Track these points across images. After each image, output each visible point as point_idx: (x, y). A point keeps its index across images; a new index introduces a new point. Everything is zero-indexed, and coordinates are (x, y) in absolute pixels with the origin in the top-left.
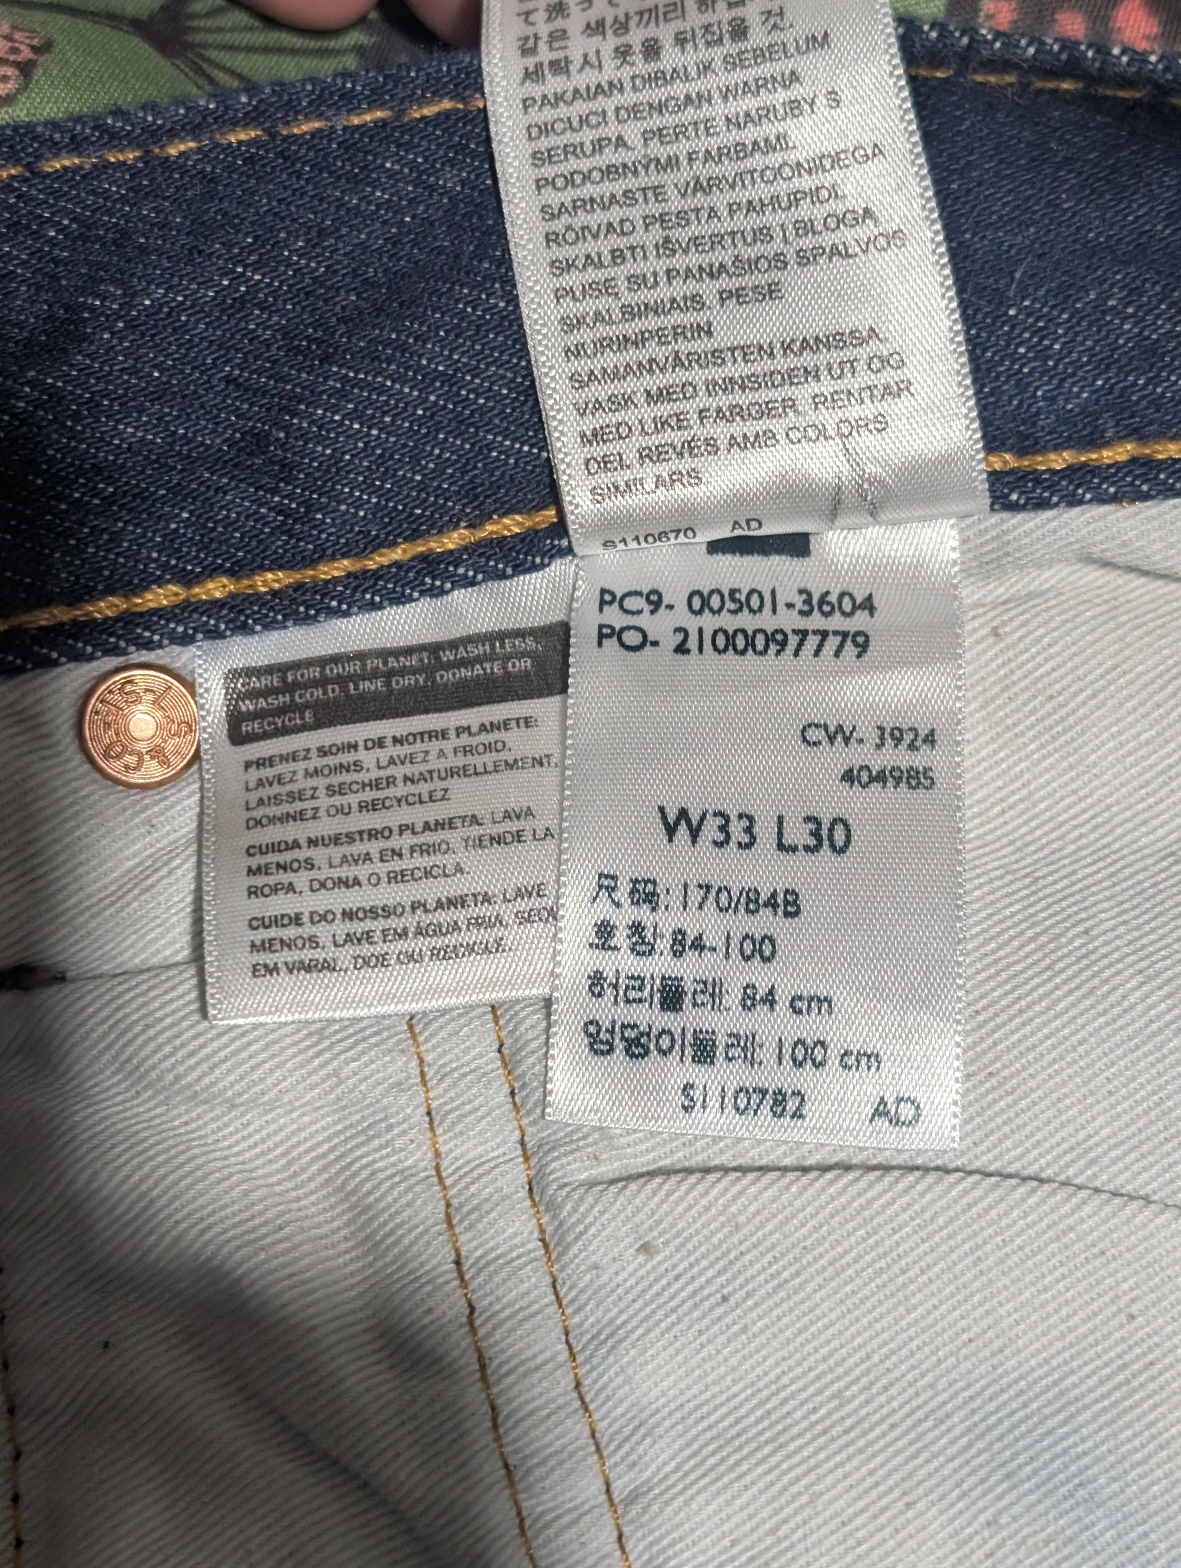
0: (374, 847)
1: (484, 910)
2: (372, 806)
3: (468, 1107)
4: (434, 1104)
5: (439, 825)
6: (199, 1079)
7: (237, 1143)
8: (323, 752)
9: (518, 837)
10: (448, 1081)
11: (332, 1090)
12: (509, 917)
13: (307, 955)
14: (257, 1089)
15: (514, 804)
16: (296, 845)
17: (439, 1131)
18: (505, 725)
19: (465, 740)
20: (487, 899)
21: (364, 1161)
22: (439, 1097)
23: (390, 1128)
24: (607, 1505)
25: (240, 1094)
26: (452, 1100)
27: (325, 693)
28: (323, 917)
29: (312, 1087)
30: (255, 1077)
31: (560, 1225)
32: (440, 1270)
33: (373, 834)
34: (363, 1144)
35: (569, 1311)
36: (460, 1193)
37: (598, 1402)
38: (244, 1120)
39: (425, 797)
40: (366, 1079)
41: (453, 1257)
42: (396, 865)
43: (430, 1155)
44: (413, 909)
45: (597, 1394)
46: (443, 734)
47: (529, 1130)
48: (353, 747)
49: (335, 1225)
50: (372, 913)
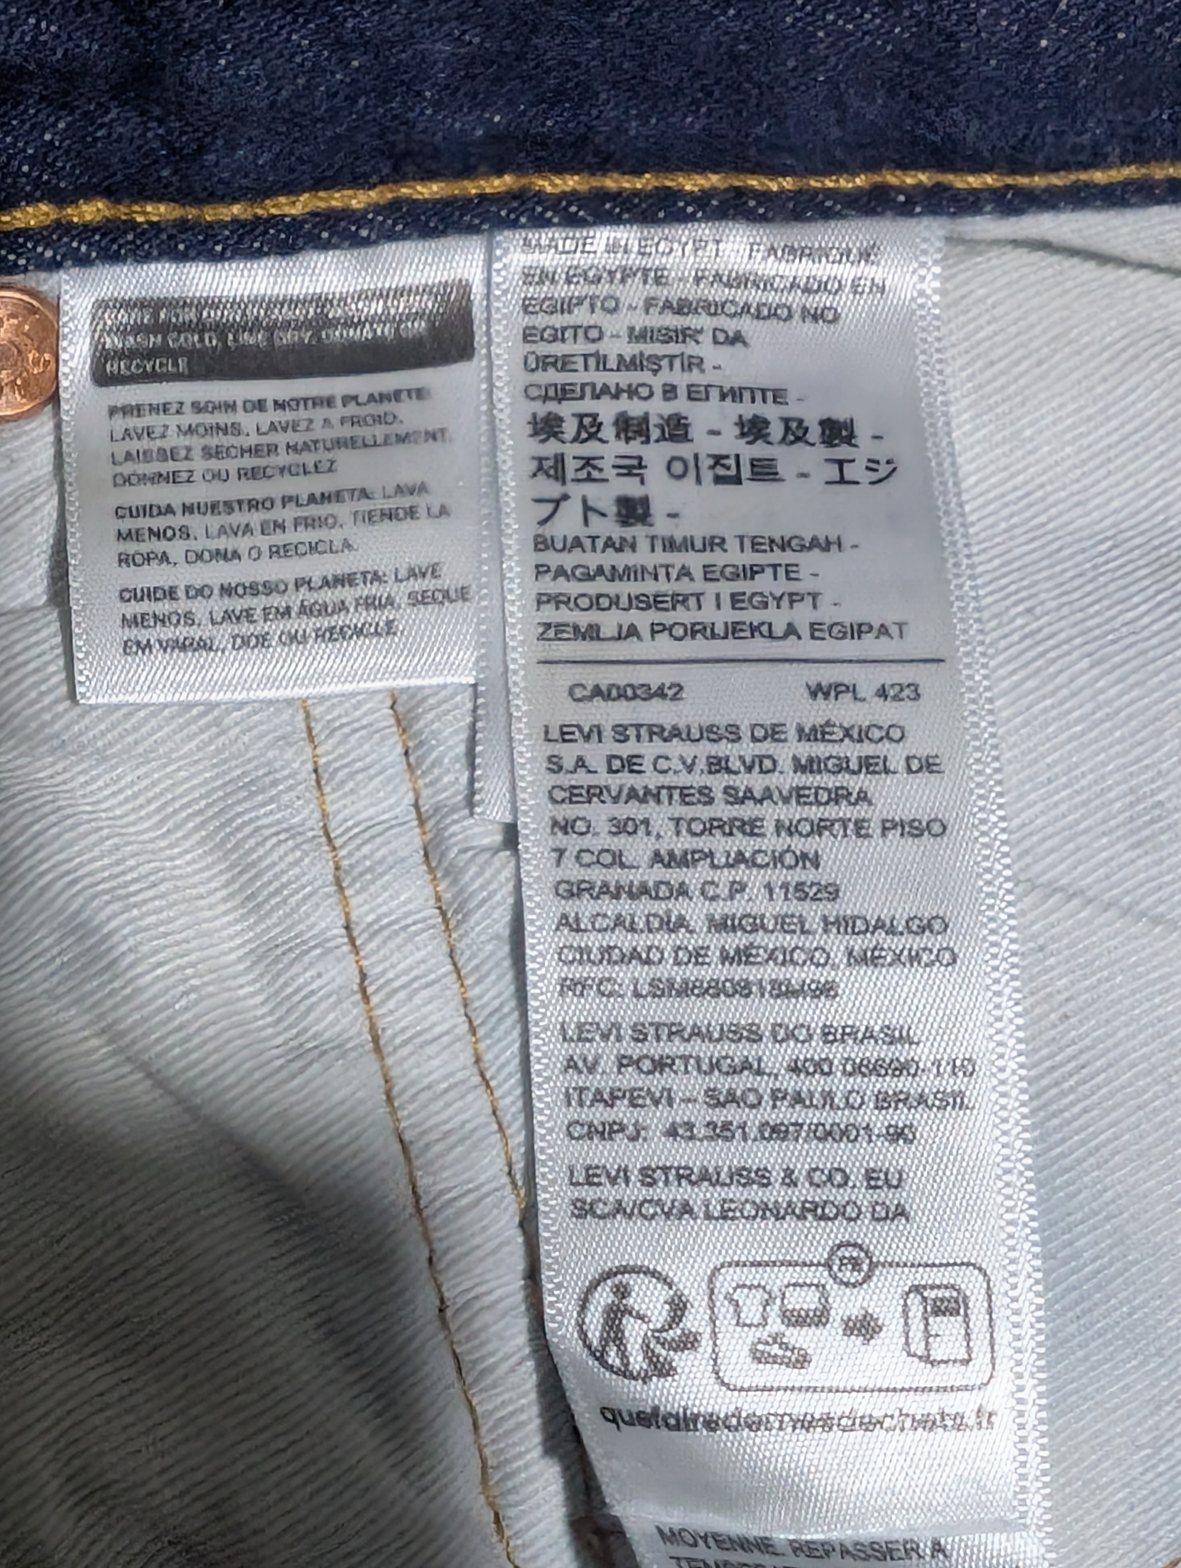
0: (256, 518)
1: (373, 589)
2: (253, 474)
3: (359, 765)
4: (322, 761)
5: (325, 498)
6: (67, 727)
7: (107, 798)
8: (197, 407)
9: (411, 513)
10: (338, 735)
11: (211, 741)
12: (402, 599)
13: (182, 632)
14: (130, 739)
15: (407, 478)
16: (170, 510)
17: (327, 789)
18: (396, 395)
19: (352, 409)
20: (377, 577)
21: (246, 818)
22: (328, 753)
23: (275, 783)
24: (509, 1187)
25: (110, 744)
26: (341, 756)
27: (201, 340)
28: (200, 592)
29: (190, 738)
30: (128, 726)
31: (461, 891)
32: (329, 934)
33: (254, 505)
34: (245, 799)
35: (468, 982)
36: (350, 854)
37: (501, 1077)
38: (114, 775)
39: (311, 467)
40: (250, 729)
41: (342, 922)
42: (279, 538)
43: (317, 815)
44: (297, 586)
45: (499, 1070)
46: (329, 402)
47: (425, 793)
48: (231, 407)
49: (213, 885)
50: (253, 589)
